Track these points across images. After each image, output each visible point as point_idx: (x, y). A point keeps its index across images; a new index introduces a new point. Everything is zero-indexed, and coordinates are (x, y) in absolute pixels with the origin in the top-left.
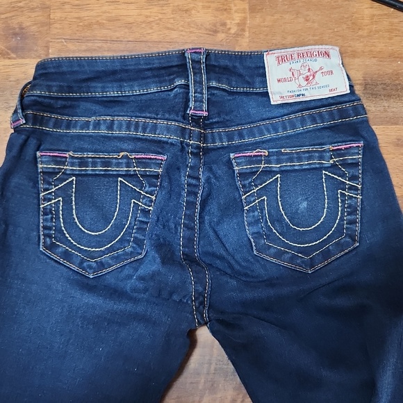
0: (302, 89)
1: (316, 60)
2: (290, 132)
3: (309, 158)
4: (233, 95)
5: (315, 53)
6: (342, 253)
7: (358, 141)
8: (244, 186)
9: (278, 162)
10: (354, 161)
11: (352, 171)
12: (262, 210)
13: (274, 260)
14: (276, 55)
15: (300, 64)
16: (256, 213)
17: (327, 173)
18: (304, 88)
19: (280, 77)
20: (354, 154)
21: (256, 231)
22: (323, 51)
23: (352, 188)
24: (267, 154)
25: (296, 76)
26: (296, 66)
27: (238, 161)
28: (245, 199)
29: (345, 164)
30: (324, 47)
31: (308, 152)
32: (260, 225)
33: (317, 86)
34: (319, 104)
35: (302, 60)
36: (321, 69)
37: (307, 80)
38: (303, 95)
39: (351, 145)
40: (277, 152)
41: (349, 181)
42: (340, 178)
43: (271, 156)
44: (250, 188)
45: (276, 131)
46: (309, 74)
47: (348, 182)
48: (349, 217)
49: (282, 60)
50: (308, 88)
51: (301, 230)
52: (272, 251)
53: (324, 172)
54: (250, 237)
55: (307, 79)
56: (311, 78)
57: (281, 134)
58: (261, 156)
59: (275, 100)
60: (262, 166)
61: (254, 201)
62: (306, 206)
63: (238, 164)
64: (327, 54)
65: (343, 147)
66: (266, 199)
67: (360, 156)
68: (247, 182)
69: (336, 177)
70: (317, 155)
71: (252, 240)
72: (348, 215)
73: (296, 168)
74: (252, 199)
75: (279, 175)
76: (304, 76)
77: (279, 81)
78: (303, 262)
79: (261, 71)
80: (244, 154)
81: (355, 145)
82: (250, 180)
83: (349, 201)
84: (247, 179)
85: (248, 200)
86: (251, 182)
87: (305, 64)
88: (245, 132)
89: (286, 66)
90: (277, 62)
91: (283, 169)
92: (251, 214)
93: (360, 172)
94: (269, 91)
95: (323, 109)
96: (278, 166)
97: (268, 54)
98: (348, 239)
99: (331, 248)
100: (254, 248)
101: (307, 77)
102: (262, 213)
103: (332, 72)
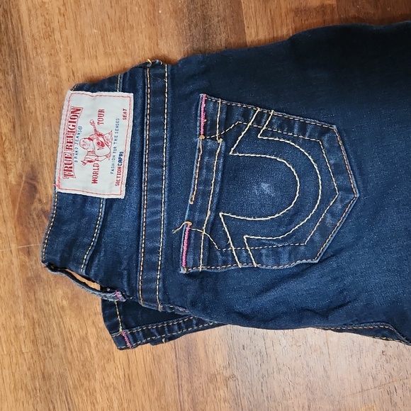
0: (112, 154)
1: (80, 128)
2: (164, 184)
3: (209, 169)
4: (101, 246)
5: (71, 127)
6: (343, 148)
7: (198, 100)
8: (225, 263)
9: (204, 212)
10: (225, 110)
11: (237, 115)
12: (260, 243)
13: (330, 238)
14: (61, 177)
15: (80, 150)
16: (264, 251)
17: (233, 149)
18: (112, 151)
19: (91, 179)
20: (215, 109)
21: (287, 256)
22: (69, 114)
23: (259, 120)
24: (190, 224)
25: (93, 158)
26: (81, 154)
27: (191, 263)
28: (242, 263)
29: (226, 123)
30: (64, 112)
31: (201, 169)
32: (280, 249)
33: (114, 134)
34: (138, 137)
35: (76, 146)
36: (93, 123)
37: (103, 145)
38: (121, 155)
39: (202, 109)
40: (190, 210)
41: (248, 123)
42: (243, 134)
43: (194, 218)
44: (228, 255)
45: (158, 202)
46: (95, 141)
47: (250, 124)
48: (296, 131)
49: (68, 171)
50: (113, 146)
51: (298, 195)
52: (317, 238)
53: (230, 153)
54: (294, 264)
55: (101, 145)
56: (101, 139)
57: (164, 198)
58: (190, 231)
59: (119, 192)
60: (204, 233)
61: (247, 251)
62: (267, 185)
63: (196, 265)
64: (76, 111)
65: (203, 121)
66: (247, 236)
67: (220, 102)
68: (220, 258)
69: (240, 138)
70: (206, 158)
71: (299, 262)
72: (293, 132)
73: (217, 190)
74: (244, 254)
75: (221, 214)
76: (97, 147)
77: (95, 181)
78: (342, 201)
79: (78, 199)
80: (184, 254)
81: (204, 105)
82: (219, 254)
83: (275, 127)
84: (216, 256)
85: (244, 260)
86: (221, 251)
87: (82, 143)
88: (149, 245)
89: (77, 168)
90: (71, 178)
91: (214, 207)
92: (264, 258)
93: (239, 105)
94: (106, 197)
95: (146, 133)
96: (209, 213)
97: (59, 186)
98: (326, 138)
99: (332, 162)
100: (309, 261)
101: (98, 143)
102: (264, 244)
103: (101, 111)
